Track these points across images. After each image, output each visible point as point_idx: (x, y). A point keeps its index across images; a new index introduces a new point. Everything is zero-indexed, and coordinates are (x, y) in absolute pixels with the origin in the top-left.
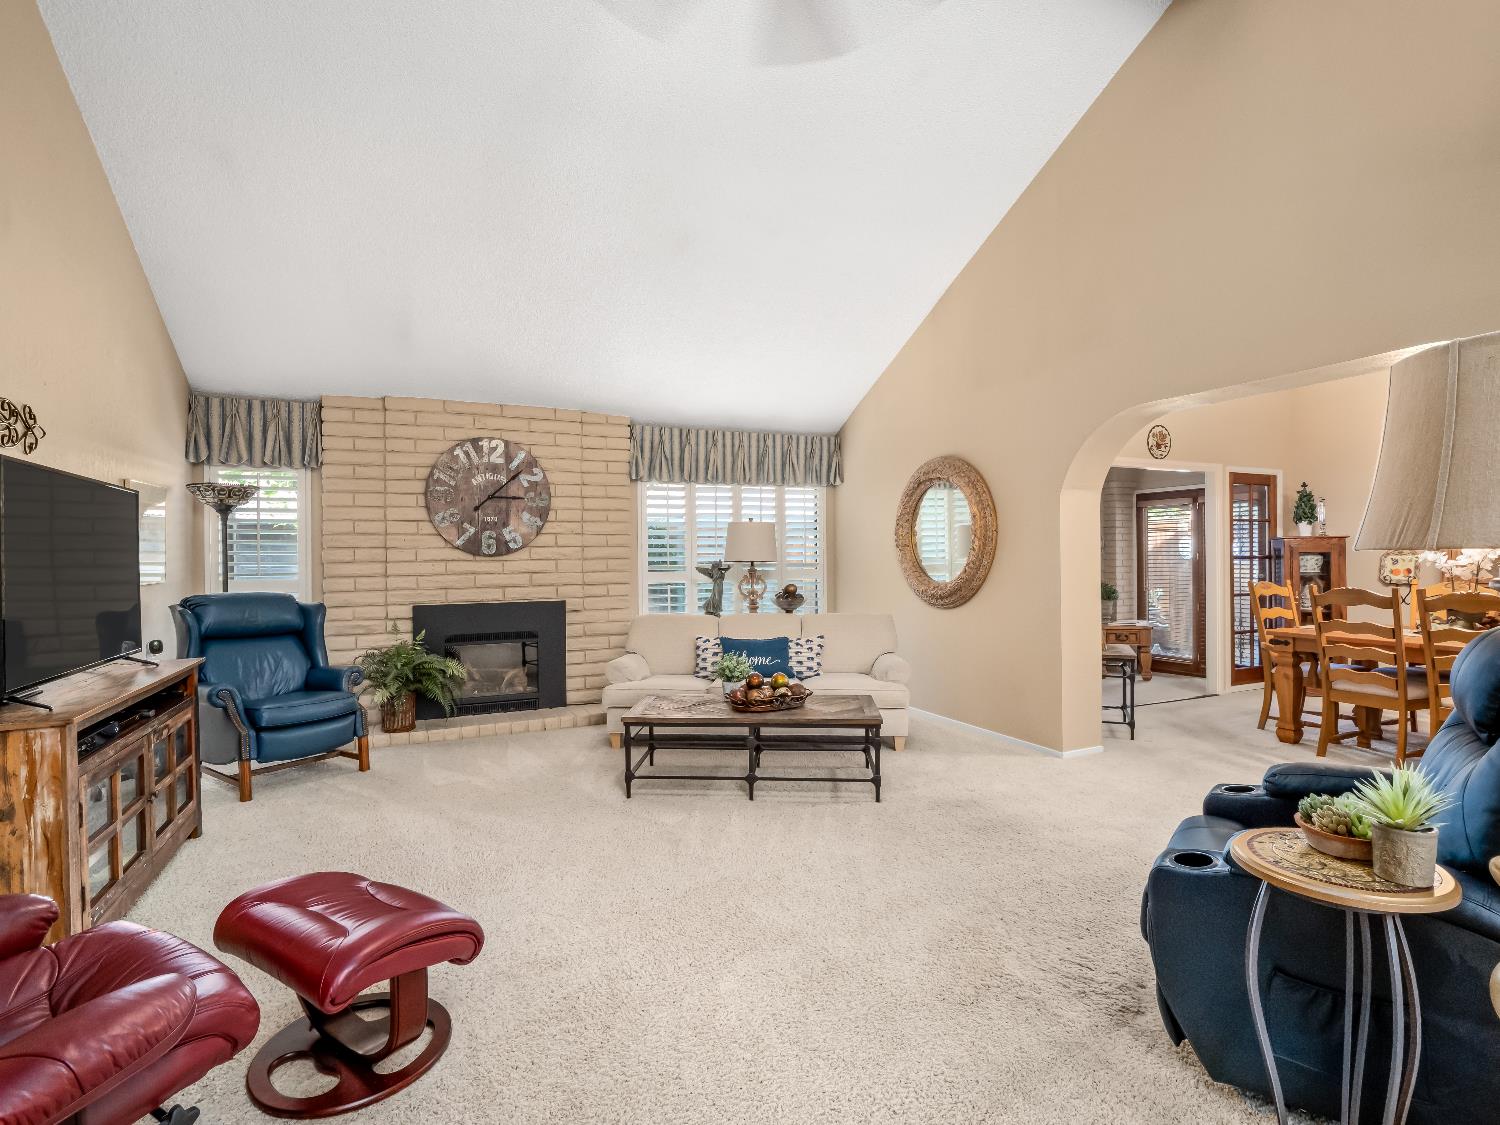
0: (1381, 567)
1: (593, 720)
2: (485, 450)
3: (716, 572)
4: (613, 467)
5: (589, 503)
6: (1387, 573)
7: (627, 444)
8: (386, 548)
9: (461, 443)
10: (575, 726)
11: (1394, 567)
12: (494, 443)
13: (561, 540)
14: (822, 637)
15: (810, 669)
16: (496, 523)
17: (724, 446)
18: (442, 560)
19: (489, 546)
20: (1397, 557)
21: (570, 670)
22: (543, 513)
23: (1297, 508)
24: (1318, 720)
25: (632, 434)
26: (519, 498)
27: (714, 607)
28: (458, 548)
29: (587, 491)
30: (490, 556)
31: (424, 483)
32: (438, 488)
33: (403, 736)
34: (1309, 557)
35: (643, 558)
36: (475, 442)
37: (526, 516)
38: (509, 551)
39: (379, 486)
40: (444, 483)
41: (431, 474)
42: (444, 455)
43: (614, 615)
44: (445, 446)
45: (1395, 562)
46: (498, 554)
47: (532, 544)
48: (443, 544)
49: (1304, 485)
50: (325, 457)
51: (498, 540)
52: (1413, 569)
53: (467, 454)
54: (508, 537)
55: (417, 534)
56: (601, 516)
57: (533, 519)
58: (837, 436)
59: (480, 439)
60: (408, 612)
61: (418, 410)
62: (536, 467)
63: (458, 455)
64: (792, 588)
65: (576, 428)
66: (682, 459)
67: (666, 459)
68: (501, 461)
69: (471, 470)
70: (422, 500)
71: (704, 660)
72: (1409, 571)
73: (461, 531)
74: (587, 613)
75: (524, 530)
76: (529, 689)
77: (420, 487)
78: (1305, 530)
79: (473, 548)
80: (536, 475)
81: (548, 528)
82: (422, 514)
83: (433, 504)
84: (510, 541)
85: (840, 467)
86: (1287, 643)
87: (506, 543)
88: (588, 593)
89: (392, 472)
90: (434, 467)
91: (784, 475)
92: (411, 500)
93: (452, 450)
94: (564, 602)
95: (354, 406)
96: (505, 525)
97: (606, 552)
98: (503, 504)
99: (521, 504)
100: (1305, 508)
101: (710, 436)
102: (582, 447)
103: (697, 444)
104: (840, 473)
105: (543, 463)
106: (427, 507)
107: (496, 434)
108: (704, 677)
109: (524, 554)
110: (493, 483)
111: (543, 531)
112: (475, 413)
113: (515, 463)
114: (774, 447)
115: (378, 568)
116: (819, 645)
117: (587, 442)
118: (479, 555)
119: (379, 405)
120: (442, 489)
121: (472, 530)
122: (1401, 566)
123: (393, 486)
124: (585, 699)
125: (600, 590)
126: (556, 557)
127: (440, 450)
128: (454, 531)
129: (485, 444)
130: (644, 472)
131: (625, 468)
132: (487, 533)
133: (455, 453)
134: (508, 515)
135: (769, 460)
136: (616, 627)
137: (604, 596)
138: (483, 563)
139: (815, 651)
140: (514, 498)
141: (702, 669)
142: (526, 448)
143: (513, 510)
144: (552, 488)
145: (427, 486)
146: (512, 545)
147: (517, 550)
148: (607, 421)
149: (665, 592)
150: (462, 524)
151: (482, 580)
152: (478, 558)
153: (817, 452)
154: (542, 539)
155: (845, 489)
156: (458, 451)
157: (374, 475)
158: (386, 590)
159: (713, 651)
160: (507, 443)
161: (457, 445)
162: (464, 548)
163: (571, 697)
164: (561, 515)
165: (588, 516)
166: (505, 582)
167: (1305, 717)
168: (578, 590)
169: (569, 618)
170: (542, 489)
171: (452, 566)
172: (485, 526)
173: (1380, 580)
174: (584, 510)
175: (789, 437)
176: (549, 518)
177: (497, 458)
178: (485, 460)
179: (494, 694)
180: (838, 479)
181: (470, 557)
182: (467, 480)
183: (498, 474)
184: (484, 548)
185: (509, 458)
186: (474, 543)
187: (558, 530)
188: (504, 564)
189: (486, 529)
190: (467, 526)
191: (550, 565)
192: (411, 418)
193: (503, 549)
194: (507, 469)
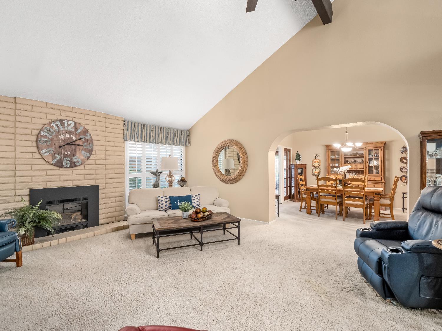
0: (312, 171)
1: (114, 230)
2: (66, 125)
3: (157, 174)
4: (117, 135)
5: (108, 148)
6: (314, 173)
7: (122, 127)
8: (15, 164)
9: (54, 121)
10: (107, 233)
11: (315, 171)
12: (70, 122)
13: (97, 162)
14: (199, 194)
15: (197, 204)
16: (70, 155)
17: (155, 131)
19: (67, 164)
20: (316, 169)
21: (100, 211)
22: (90, 151)
23: (296, 157)
24: (315, 208)
25: (124, 124)
26: (81, 145)
27: (157, 185)
28: (52, 165)
29: (108, 144)
30: (67, 168)
31: (36, 137)
32: (43, 139)
33: (30, 247)
34: (299, 169)
35: (127, 168)
36: (61, 121)
37: (83, 152)
38: (75, 166)
39: (12, 136)
40: (47, 137)
41: (40, 133)
42: (46, 126)
43: (117, 190)
44: (47, 122)
45: (315, 170)
46: (71, 167)
47: (85, 163)
48: (45, 162)
49: (298, 152)
51: (70, 161)
52: (319, 172)
53: (57, 126)
54: (75, 160)
55: (32, 158)
56: (113, 153)
57: (86, 153)
58: (188, 131)
59: (64, 120)
60: (27, 192)
61: (33, 105)
62: (88, 133)
63: (53, 126)
64: (183, 179)
65: (104, 120)
66: (142, 134)
67: (137, 134)
68: (73, 130)
69: (59, 133)
70: (35, 144)
71: (162, 204)
72: (318, 172)
73: (54, 157)
74: (106, 189)
75: (82, 158)
76: (83, 220)
77: (34, 138)
78: (298, 162)
79: (59, 165)
80: (87, 136)
81: (92, 157)
82: (35, 150)
83: (40, 146)
84: (76, 162)
85: (189, 140)
86: (309, 190)
87: (74, 163)
88: (108, 182)
89: (18, 131)
90: (41, 130)
91: (173, 142)
92: (30, 144)
93: (51, 123)
94: (98, 186)
96: (74, 155)
98: (73, 147)
99: (81, 147)
100: (298, 158)
101: (151, 127)
102: (105, 127)
103: (147, 129)
104: (189, 142)
105: (90, 132)
106: (37, 147)
107: (71, 119)
108: (162, 210)
109: (82, 167)
110: (69, 139)
111: (90, 158)
112: (61, 109)
113: (78, 131)
114: (171, 132)
115: (11, 173)
116: (199, 197)
117: (108, 125)
118: (62, 167)
119: (13, 101)
120: (45, 139)
121: (59, 157)
122: (317, 171)
123: (18, 137)
124: (106, 222)
125: (113, 181)
126: (95, 168)
127: (44, 123)
128: (51, 157)
129: (66, 122)
130: (128, 138)
131: (122, 136)
132: (66, 159)
133: (52, 125)
134: (75, 152)
135: (169, 137)
136: (117, 194)
137: (114, 183)
138: (64, 171)
139: (198, 199)
140: (78, 145)
141: (162, 207)
142: (83, 125)
143: (77, 150)
144: (94, 141)
145: (37, 138)
146: (77, 164)
147: (79, 165)
148: (115, 118)
149: (135, 181)
150: (54, 154)
151: (63, 178)
152: (61, 169)
153: (183, 135)
154: (89, 162)
155: (191, 148)
156: (53, 124)
157: (9, 131)
158: (15, 183)
159: (165, 201)
160: (75, 123)
161: (53, 122)
162: (55, 165)
163: (101, 222)
164: (97, 152)
165: (108, 153)
166: (73, 178)
167: (312, 208)
168: (103, 181)
169: (100, 191)
170: (90, 142)
171: (48, 172)
172: (65, 156)
173: (312, 174)
174: (106, 150)
175: (175, 130)
176: (93, 153)
177: (71, 128)
178: (66, 128)
179: (67, 224)
180: (189, 144)
181: (58, 168)
182: (57, 136)
183: (71, 135)
184: (64, 165)
185: (76, 129)
186: (60, 162)
187: (96, 158)
188: (71, 171)
189: (65, 157)
190: (56, 155)
191: (92, 172)
192: (29, 108)
193: (73, 165)
194: (75, 133)
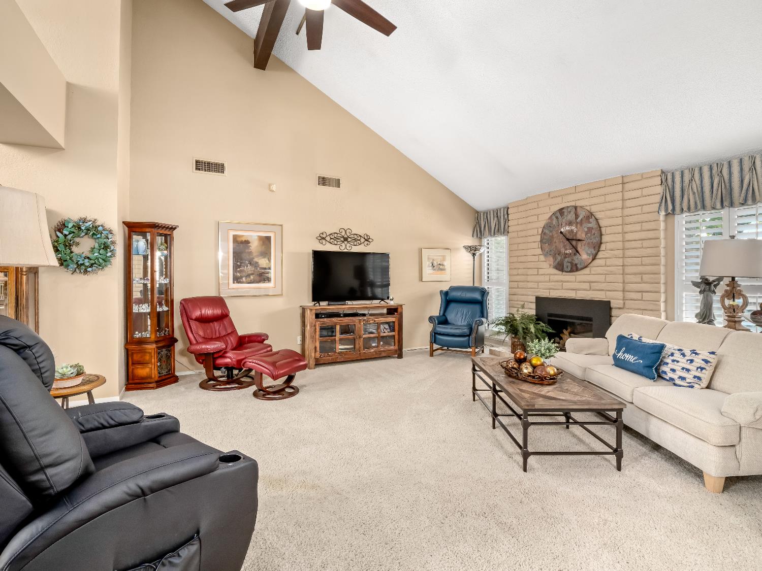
2: (565, 214)
12: (568, 209)
13: (609, 262)
16: (571, 254)
18: (547, 275)
19: (568, 267)
22: (597, 246)
25: (662, 181)
26: (582, 240)
28: (554, 267)
29: (627, 228)
30: (568, 272)
31: (540, 236)
36: (561, 210)
37: (587, 249)
38: (577, 270)
40: (548, 234)
41: (543, 231)
46: (572, 271)
47: (591, 265)
48: (548, 266)
50: (510, 229)
51: (571, 263)
53: (557, 218)
54: (577, 262)
55: (539, 261)
56: (638, 244)
57: (591, 250)
59: (563, 208)
60: (534, 299)
61: (539, 200)
62: (592, 218)
63: (553, 219)
65: (619, 188)
66: (712, 190)
68: (573, 218)
69: (559, 226)
70: (539, 245)
73: (555, 259)
79: (560, 267)
80: (592, 222)
81: (600, 255)
82: (540, 251)
83: (544, 246)
84: (578, 264)
87: (576, 265)
88: (627, 297)
90: (544, 227)
92: (535, 245)
94: (610, 302)
95: (520, 204)
96: (575, 255)
97: (641, 269)
98: (574, 243)
99: (583, 243)
102: (623, 200)
105: (597, 214)
106: (542, 247)
107: (573, 203)
109: (586, 271)
110: (570, 232)
111: (597, 257)
112: (562, 195)
113: (579, 219)
117: (627, 195)
118: (563, 271)
120: (547, 237)
121: (560, 258)
125: (638, 296)
126: (606, 273)
128: (552, 259)
132: (566, 260)
134: (576, 250)
137: (640, 300)
138: (566, 276)
140: (579, 240)
142: (587, 208)
143: (580, 247)
144: (603, 229)
146: (579, 266)
147: (582, 269)
148: (643, 177)
150: (555, 254)
151: (566, 285)
154: (596, 262)
156: (553, 217)
158: (527, 288)
160: (576, 208)
161: (553, 214)
162: (557, 268)
164: (609, 246)
165: (627, 245)
166: (577, 287)
168: (619, 295)
170: (596, 231)
171: (552, 277)
176: (601, 249)
177: (571, 216)
178: (566, 219)
181: (561, 273)
183: (572, 225)
184: (565, 269)
185: (577, 216)
186: (561, 265)
187: (607, 256)
188: (574, 277)
189: (565, 257)
190: (557, 256)
191: (602, 278)
192: (535, 205)
193: (574, 268)
194: (576, 222)
